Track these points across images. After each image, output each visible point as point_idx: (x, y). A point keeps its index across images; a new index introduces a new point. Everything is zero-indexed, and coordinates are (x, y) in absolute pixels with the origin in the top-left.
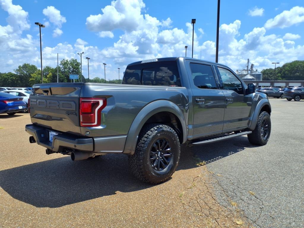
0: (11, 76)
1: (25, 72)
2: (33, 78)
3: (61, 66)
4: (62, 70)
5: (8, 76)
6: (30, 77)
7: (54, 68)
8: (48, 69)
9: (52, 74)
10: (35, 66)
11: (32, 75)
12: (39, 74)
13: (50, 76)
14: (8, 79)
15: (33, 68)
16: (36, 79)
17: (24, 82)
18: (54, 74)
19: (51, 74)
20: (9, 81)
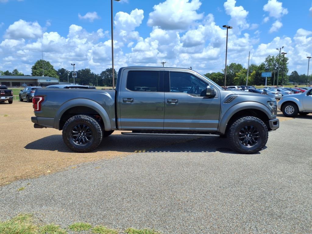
0: (219, 76)
1: (232, 72)
2: (238, 77)
3: (266, 63)
4: (267, 67)
5: (216, 75)
6: (235, 75)
7: (258, 66)
8: (253, 67)
9: (256, 72)
10: (241, 65)
11: (237, 74)
12: (244, 72)
13: (253, 74)
14: (216, 79)
15: (239, 67)
16: (240, 78)
17: (229, 81)
18: (257, 72)
19: (254, 72)
20: (217, 81)
